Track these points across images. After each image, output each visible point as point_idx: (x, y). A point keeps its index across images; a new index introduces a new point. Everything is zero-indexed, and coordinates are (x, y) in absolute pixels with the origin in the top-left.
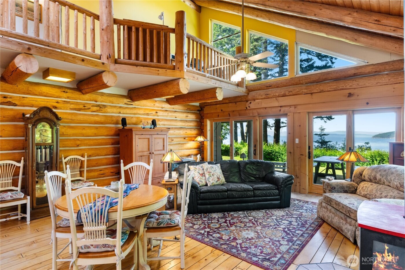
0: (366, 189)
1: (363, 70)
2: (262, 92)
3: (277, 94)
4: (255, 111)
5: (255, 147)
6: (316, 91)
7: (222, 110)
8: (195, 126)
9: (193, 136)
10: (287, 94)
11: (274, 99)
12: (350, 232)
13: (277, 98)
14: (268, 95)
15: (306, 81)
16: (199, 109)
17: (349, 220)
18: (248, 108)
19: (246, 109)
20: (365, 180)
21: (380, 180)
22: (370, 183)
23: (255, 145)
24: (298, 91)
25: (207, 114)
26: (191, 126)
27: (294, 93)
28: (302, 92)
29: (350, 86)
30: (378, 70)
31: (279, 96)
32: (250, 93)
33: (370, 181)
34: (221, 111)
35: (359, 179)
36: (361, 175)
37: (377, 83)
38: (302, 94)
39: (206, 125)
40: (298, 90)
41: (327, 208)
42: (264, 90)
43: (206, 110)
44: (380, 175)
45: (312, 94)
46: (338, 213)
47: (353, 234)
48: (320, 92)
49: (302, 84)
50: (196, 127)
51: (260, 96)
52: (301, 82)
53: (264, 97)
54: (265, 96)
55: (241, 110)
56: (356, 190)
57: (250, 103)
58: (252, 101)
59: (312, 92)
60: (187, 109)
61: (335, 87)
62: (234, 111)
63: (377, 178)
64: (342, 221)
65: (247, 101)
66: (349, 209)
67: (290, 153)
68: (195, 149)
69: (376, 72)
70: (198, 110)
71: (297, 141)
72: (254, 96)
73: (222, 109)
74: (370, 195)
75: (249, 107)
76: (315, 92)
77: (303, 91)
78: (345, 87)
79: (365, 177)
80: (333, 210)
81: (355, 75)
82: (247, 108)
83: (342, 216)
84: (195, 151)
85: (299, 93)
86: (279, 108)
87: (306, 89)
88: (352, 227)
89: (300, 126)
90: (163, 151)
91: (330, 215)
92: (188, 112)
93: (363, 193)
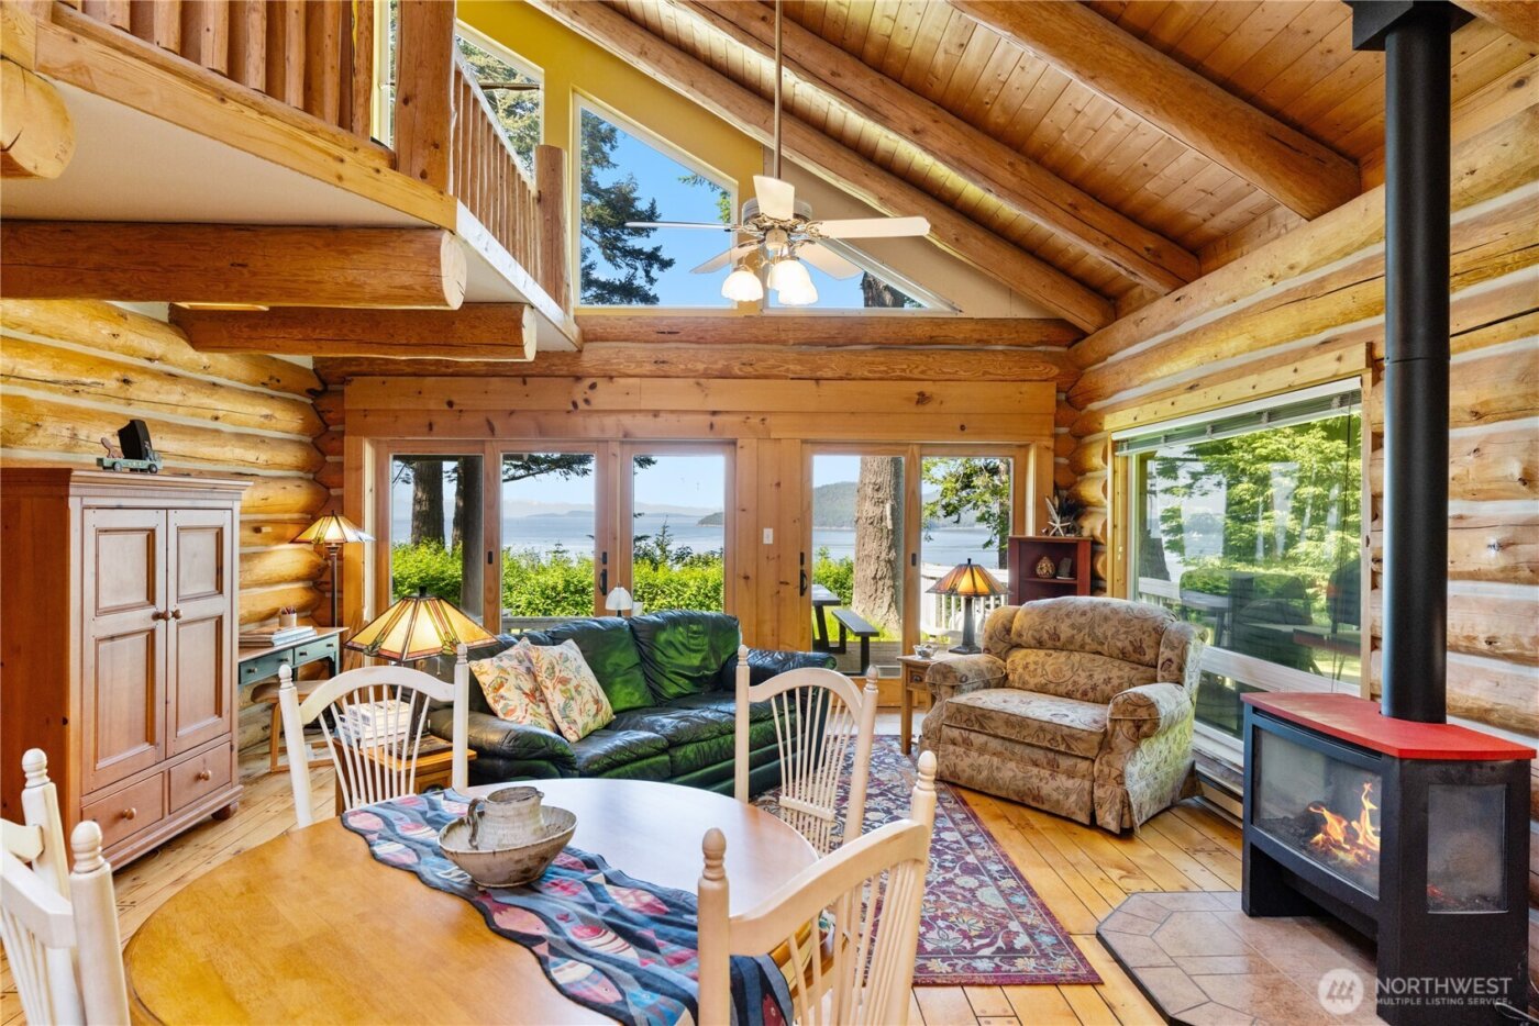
0: (1039, 671)
1: (949, 331)
2: (637, 350)
3: (701, 367)
4: (610, 421)
5: (605, 562)
6: (830, 374)
7: (450, 404)
8: (298, 468)
9: (287, 516)
10: (736, 371)
11: (692, 381)
12: (1073, 798)
13: (702, 381)
14: (666, 367)
15: (799, 334)
16: (316, 385)
17: (1065, 763)
18: (582, 405)
19: (571, 407)
20: (1019, 646)
21: (1071, 640)
22: (1042, 653)
23: (605, 554)
24: (773, 367)
25: (366, 413)
26: (281, 466)
27: (761, 372)
28: (788, 370)
29: (923, 372)
30: (985, 337)
31: (707, 375)
32: (587, 346)
33: (1040, 645)
34: (446, 407)
35: (1002, 645)
36: (1008, 631)
37: (985, 373)
38: (786, 378)
39: (359, 468)
40: (771, 362)
41: (967, 743)
42: (646, 342)
43: (358, 396)
44: (1073, 626)
45: (817, 380)
46: (1018, 749)
47: (1086, 798)
48: (841, 379)
49: (784, 343)
50: (301, 474)
51: (633, 365)
52: (783, 336)
53: (648, 368)
54: (654, 367)
55: (547, 412)
56: (1006, 676)
57: (593, 386)
58: (601, 384)
59: (819, 374)
60: (266, 380)
61: (882, 368)
62: (512, 413)
63: (1063, 637)
64: (1035, 770)
65: (578, 378)
66: (1066, 731)
67: (747, 578)
68: (297, 579)
69: (979, 341)
70: (311, 392)
71: (768, 536)
72: (607, 362)
73: (455, 399)
74: (1058, 684)
75: (587, 401)
76: (825, 376)
77: (792, 367)
78: (908, 374)
79: (1020, 635)
80: (994, 744)
81: (932, 340)
82: (575, 404)
83: (1039, 755)
84: (294, 594)
85: (775, 372)
86: (709, 419)
87: (800, 362)
88: (1078, 781)
89: (778, 484)
90: (218, 599)
91: (984, 760)
92: (272, 397)
93: (1032, 682)
